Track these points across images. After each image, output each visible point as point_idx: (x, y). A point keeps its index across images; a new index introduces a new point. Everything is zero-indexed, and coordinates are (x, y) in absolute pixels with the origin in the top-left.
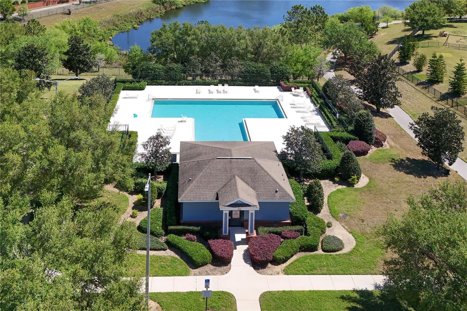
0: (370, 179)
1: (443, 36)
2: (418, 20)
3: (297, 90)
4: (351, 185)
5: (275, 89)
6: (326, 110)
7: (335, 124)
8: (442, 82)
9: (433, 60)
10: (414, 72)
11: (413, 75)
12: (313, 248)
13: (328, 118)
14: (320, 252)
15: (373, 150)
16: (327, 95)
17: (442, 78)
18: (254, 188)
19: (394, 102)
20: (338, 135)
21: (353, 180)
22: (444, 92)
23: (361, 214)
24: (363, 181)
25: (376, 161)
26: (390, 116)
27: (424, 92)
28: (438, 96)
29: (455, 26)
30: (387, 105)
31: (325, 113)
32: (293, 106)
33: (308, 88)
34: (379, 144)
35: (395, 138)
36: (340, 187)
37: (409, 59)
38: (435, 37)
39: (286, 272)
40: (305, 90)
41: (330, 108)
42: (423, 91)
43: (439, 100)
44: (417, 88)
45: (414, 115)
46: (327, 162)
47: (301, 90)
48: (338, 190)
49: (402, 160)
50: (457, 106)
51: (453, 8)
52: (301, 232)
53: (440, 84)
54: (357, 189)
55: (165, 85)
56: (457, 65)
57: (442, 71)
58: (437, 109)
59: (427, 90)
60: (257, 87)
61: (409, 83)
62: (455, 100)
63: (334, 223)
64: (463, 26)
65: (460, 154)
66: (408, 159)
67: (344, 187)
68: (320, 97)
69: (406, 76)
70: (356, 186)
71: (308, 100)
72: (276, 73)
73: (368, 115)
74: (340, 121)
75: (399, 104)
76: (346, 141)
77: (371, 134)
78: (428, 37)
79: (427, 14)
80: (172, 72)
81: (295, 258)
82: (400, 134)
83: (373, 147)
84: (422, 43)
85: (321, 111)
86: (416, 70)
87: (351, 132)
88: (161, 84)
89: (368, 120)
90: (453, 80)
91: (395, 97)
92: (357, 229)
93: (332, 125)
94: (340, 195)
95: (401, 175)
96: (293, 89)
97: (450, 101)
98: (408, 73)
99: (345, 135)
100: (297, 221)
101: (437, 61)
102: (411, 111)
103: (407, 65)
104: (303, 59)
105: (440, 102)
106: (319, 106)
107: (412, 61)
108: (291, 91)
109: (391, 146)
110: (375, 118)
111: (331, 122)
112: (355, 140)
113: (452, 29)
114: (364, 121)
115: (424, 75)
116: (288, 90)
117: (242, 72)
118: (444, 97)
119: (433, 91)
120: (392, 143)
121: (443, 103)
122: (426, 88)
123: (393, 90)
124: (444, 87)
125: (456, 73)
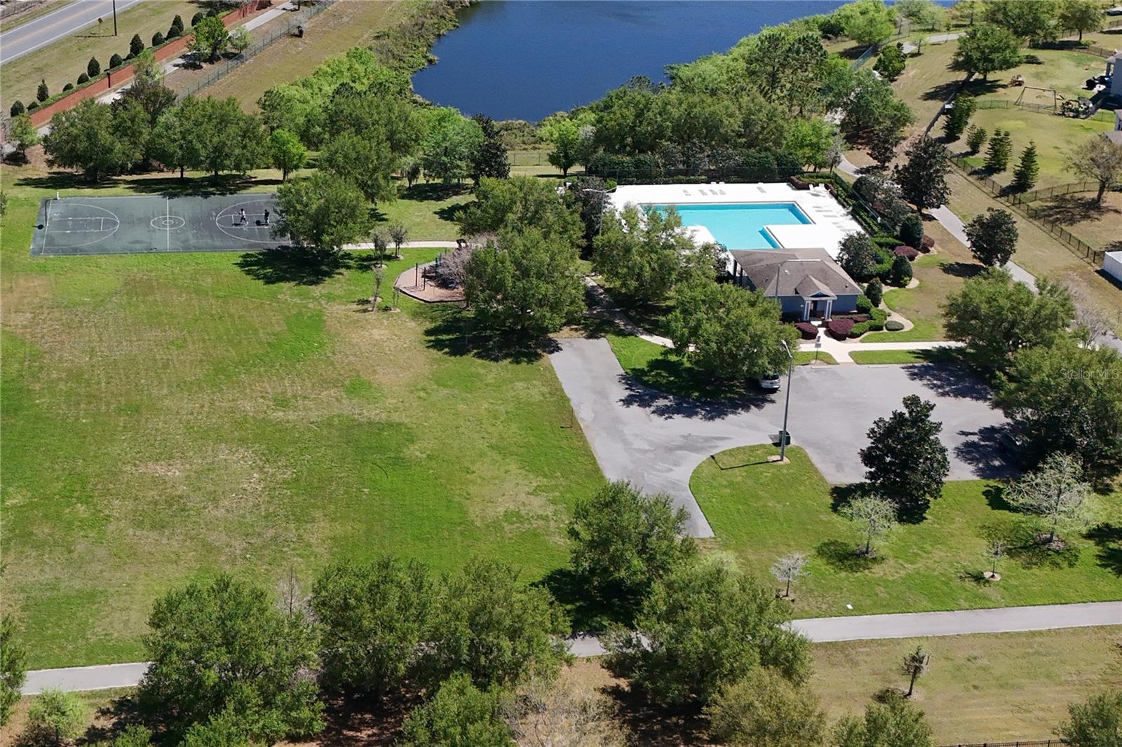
0: (921, 281)
1: (1016, 85)
2: (978, 60)
3: (816, 188)
4: (903, 286)
5: (784, 186)
6: (862, 214)
7: (876, 229)
8: (1004, 170)
9: (995, 139)
10: (967, 154)
11: (965, 159)
12: (880, 328)
13: (866, 222)
14: (885, 330)
15: (921, 255)
16: (861, 195)
17: (1005, 164)
18: (826, 285)
19: (941, 200)
20: (883, 240)
21: (906, 281)
22: (1004, 185)
23: (915, 307)
24: (913, 283)
25: (924, 266)
26: (934, 219)
27: (979, 185)
28: (997, 192)
29: (1041, 61)
30: (932, 205)
31: (861, 217)
32: (818, 209)
33: (830, 185)
34: (926, 250)
35: (942, 243)
36: (892, 288)
37: (961, 131)
38: (1004, 86)
39: (862, 341)
40: (827, 187)
41: (866, 211)
42: (977, 183)
43: (997, 197)
44: (970, 178)
45: (964, 217)
46: (878, 266)
47: (821, 188)
48: (892, 291)
49: (952, 265)
50: (1020, 203)
51: (1040, 28)
52: (868, 318)
53: (1003, 173)
54: (908, 290)
55: (636, 184)
56: (1025, 150)
57: (1006, 154)
58: (993, 210)
59: (983, 182)
60: (761, 185)
61: (959, 171)
62: (1018, 195)
63: (892, 313)
64: (1053, 60)
65: (1012, 257)
66: (957, 263)
67: (896, 288)
68: (851, 196)
69: (955, 160)
70: (907, 287)
71: (834, 201)
72: (784, 165)
73: (917, 218)
74: (882, 226)
75: (946, 203)
76: (893, 247)
77: (919, 239)
78: (992, 87)
79: (994, 50)
80: (646, 166)
81: (865, 334)
82: (948, 238)
83: (919, 253)
84: (981, 99)
85: (855, 214)
86: (969, 150)
87: (896, 237)
88: (631, 183)
89: (916, 224)
90: (1019, 168)
91: (942, 194)
92: (913, 317)
93: (872, 229)
94: (895, 294)
95: (951, 277)
96: (811, 186)
97: (1011, 197)
98: (958, 156)
99: (891, 240)
100: (863, 310)
101: (1001, 140)
102: (960, 211)
103: (957, 142)
104: (810, 140)
105: (999, 199)
106: (851, 208)
107: (964, 137)
108: (809, 189)
109: (939, 252)
110: (924, 223)
111: (870, 227)
112: (902, 245)
113: (1033, 68)
114: (912, 225)
115: (982, 157)
116: (805, 187)
117: (739, 165)
118: (1004, 192)
119: (991, 183)
120: (940, 249)
121: (1003, 199)
122: (982, 179)
123: (941, 185)
124: (1005, 179)
125: (1023, 160)
